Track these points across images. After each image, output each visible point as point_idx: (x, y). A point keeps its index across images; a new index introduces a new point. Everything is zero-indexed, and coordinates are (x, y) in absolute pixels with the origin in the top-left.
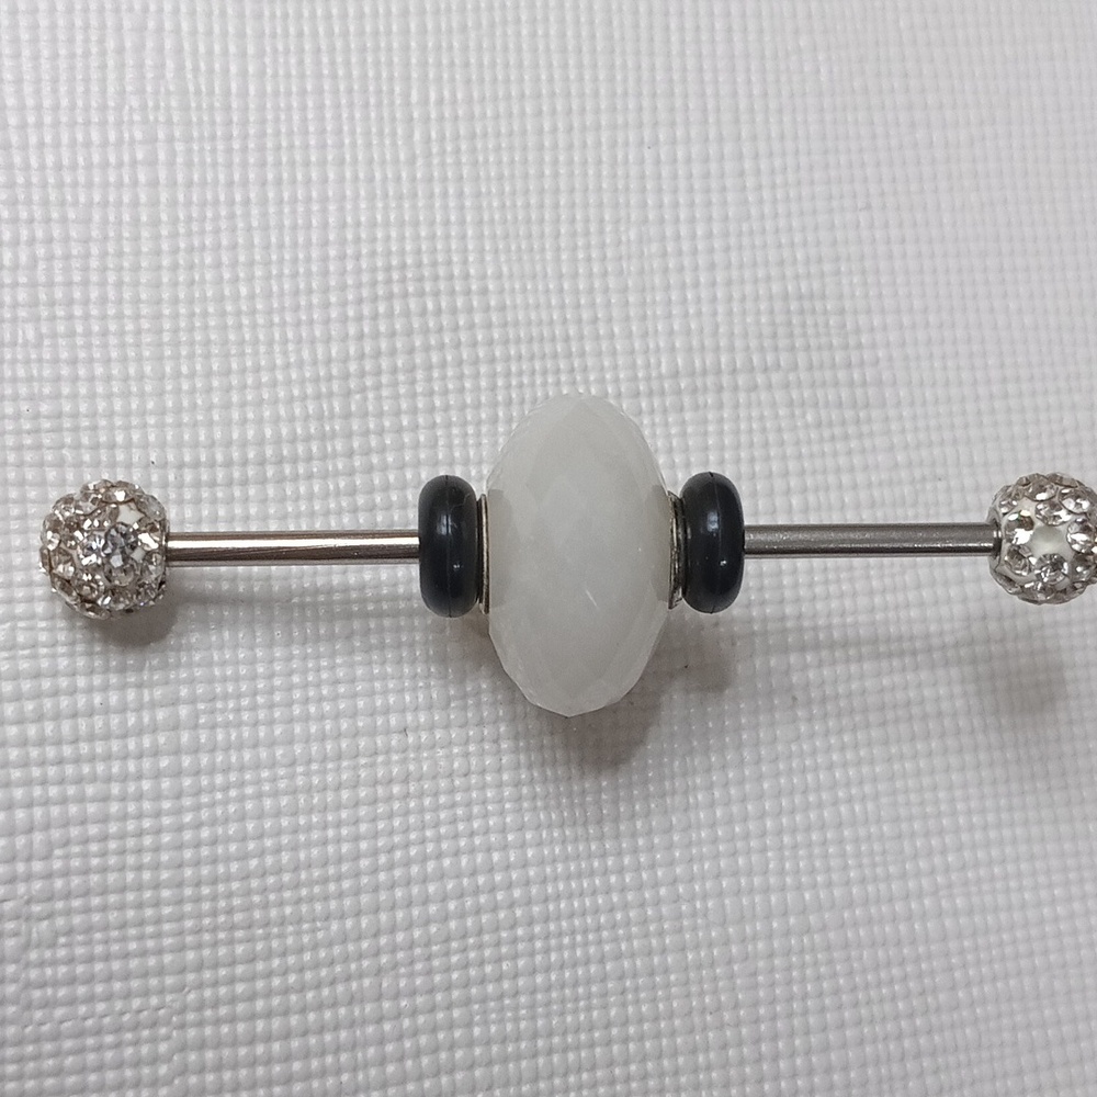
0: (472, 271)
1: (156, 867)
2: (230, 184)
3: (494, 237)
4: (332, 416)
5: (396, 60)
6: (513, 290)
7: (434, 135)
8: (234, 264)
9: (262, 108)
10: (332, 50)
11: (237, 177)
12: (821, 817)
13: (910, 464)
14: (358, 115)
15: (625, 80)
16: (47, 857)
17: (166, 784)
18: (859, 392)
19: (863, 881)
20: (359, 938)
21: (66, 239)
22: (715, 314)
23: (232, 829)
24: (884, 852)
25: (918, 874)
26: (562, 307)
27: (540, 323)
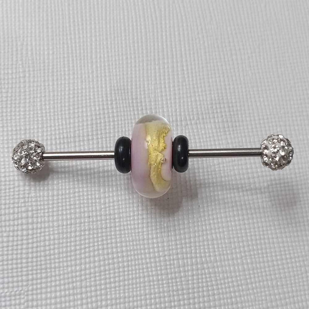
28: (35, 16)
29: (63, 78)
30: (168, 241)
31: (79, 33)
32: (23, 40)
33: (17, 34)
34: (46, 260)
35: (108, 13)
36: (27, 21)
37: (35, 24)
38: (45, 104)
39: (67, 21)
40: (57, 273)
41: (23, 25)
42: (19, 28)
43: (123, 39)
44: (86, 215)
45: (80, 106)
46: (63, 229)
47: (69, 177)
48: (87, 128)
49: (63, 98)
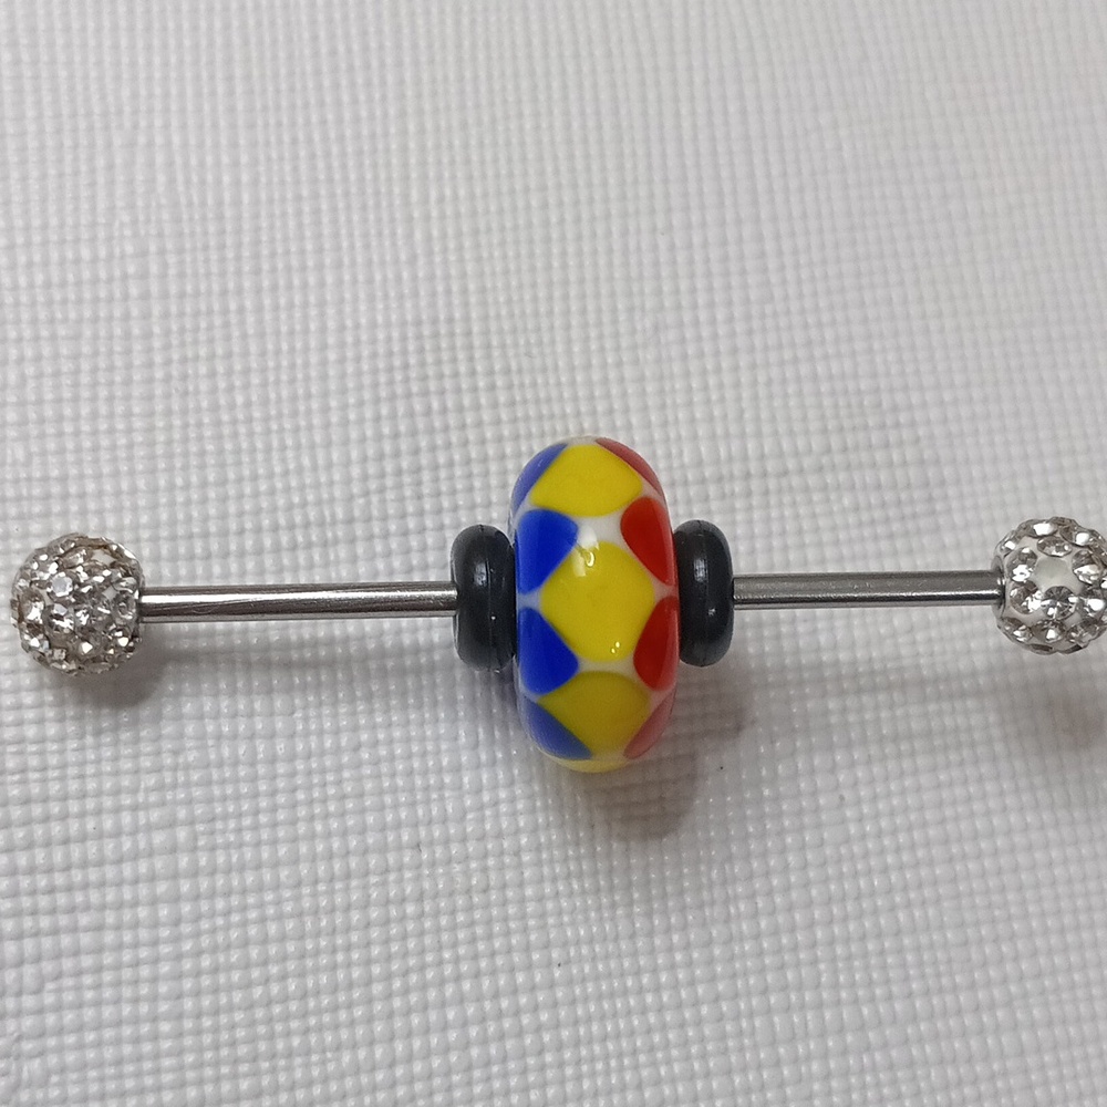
0: (479, 368)
1: (154, 998)
2: (224, 293)
3: (501, 332)
4: (334, 522)
5: (394, 161)
6: (522, 385)
7: (435, 233)
8: (229, 373)
9: (256, 216)
10: (328, 154)
11: (231, 285)
12: (877, 924)
13: (958, 546)
14: (356, 218)
15: (635, 167)
16: (38, 991)
17: (164, 912)
18: (899, 473)
19: (927, 993)
20: (373, 1069)
21: (56, 356)
22: (739, 399)
23: (235, 956)
24: (949, 961)
25: (988, 984)
26: (575, 399)
27: (552, 417)
28: (179, 28)
29: (296, 282)
30: (729, 940)
31: (355, 101)
32: (135, 126)
33: (111, 99)
34: (252, 1023)
35: (465, 21)
36: (149, 48)
37: (181, 62)
38: (230, 389)
39: (307, 52)
40: (298, 1074)
41: (133, 64)
42: (118, 78)
43: (528, 126)
44: (405, 838)
45: (367, 395)
46: (314, 895)
47: (333, 685)
48: (399, 486)
49: (299, 361)
